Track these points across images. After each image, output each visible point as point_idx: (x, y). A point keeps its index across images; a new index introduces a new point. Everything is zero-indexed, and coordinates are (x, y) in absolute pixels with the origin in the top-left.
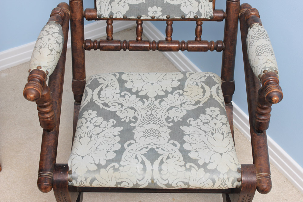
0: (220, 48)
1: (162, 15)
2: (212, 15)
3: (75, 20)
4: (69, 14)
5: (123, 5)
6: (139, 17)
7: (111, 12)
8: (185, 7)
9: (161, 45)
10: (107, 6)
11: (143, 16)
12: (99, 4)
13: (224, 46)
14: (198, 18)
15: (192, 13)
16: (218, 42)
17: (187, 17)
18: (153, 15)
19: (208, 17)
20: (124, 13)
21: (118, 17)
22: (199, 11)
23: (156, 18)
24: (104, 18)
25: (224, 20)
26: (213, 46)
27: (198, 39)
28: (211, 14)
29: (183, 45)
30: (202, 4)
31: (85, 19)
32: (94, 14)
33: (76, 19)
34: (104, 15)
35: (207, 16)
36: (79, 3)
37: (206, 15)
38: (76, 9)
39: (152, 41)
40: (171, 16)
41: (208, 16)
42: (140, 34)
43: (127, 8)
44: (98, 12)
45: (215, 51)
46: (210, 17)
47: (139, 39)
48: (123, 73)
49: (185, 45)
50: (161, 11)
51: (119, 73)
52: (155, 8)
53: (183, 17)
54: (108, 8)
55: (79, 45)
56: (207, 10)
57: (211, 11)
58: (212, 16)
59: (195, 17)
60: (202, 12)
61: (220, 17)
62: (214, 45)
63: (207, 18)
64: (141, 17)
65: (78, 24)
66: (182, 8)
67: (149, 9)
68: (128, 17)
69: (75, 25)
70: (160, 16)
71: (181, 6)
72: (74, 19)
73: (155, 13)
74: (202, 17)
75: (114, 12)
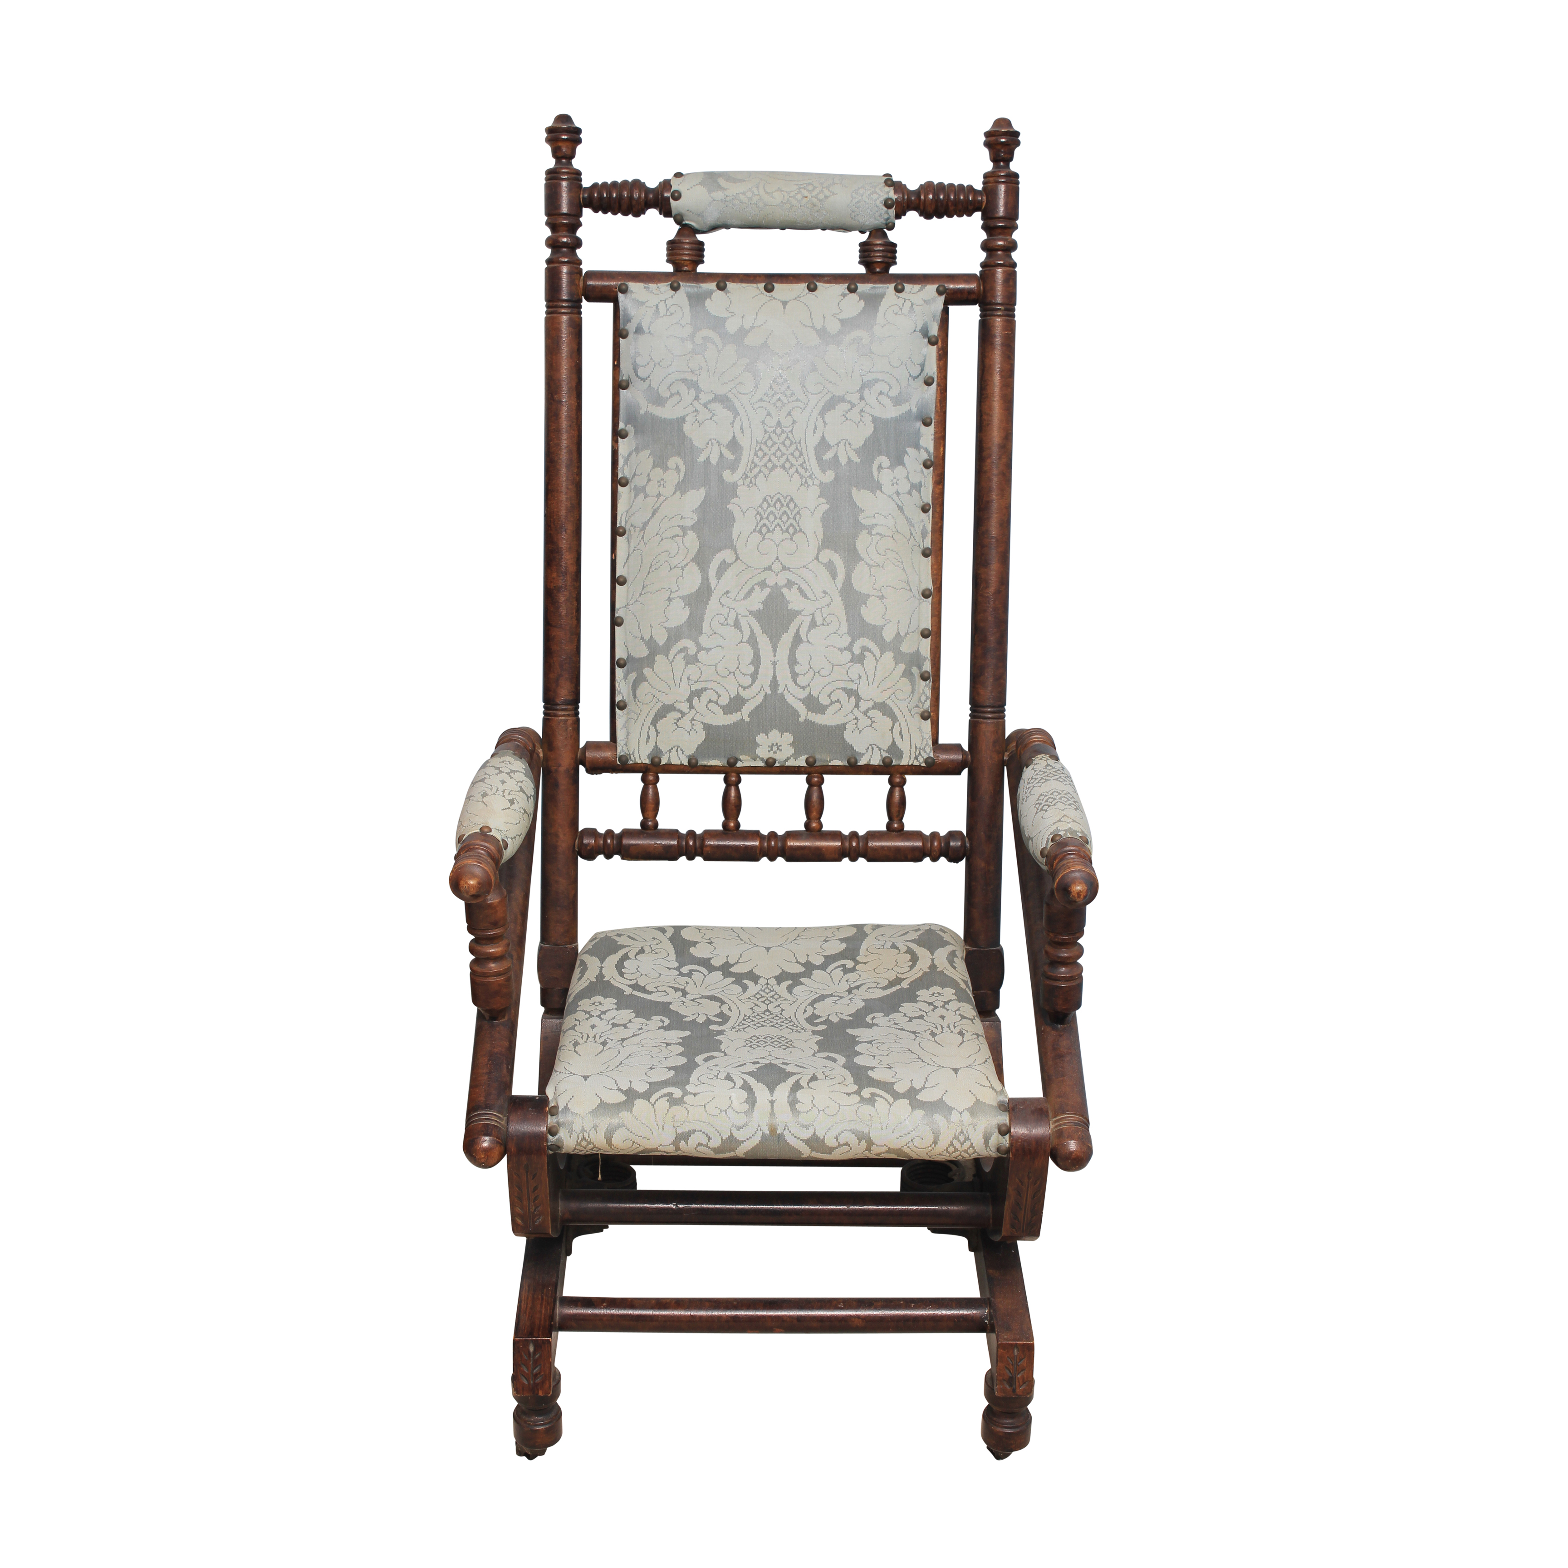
0: (955, 849)
1: (796, 756)
2: (932, 755)
3: (556, 771)
4: (541, 755)
5: (688, 726)
6: (732, 761)
7: (656, 746)
8: (857, 731)
9: (791, 843)
10: (645, 729)
11: (741, 757)
12: (625, 726)
13: (968, 845)
14: (894, 763)
15: (876, 749)
16: (952, 835)
17: (862, 762)
18: (771, 755)
19: (921, 762)
20: (691, 751)
21: (675, 761)
22: (894, 743)
23: (777, 764)
24: (636, 764)
25: (965, 772)
26: (936, 844)
27: (896, 825)
28: (929, 752)
29: (854, 844)
30: (903, 724)
31: (582, 769)
32: (608, 754)
33: (560, 765)
34: (637, 755)
35: (916, 758)
36: (570, 722)
37: (913, 756)
38: (561, 739)
39: (766, 833)
40: (818, 756)
41: (921, 759)
42: (735, 812)
43: (700, 737)
44: (619, 749)
45: (943, 860)
46: (926, 761)
47: (732, 825)
49: (858, 844)
50: (793, 744)
52: (775, 735)
53: (853, 760)
54: (649, 737)
55: (564, 842)
56: (917, 741)
57: (927, 744)
58: (929, 757)
59: (884, 760)
60: (903, 745)
61: (952, 761)
62: (940, 843)
63: (916, 763)
64: (737, 760)
65: (563, 781)
66: (849, 737)
67: (760, 738)
68: (703, 762)
69: (556, 785)
70: (788, 759)
71: (845, 729)
72: (553, 768)
73: (775, 748)
74: (904, 762)
75: (664, 748)
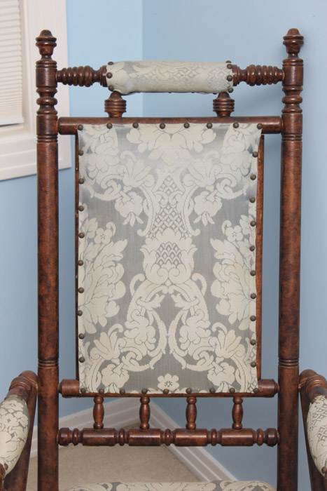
0: (272, 439)
1: (180, 388)
2: (257, 387)
3: (45, 398)
4: (37, 388)
5: (119, 372)
6: (144, 391)
7: (101, 383)
8: (215, 375)
9: (178, 436)
10: (95, 374)
11: (150, 389)
12: (84, 372)
13: (278, 436)
14: (236, 391)
15: (225, 384)
16: (269, 431)
17: (218, 391)
18: (166, 387)
19: (251, 391)
20: (121, 385)
21: (112, 391)
22: (236, 381)
23: (170, 393)
24: (90, 393)
25: (276, 395)
26: (260, 436)
27: (237, 426)
28: (256, 385)
29: (214, 436)
30: (241, 370)
31: (60, 395)
32: (75, 387)
33: (47, 394)
34: (90, 388)
35: (249, 389)
36: (53, 370)
37: (247, 387)
38: (48, 380)
39: (164, 430)
40: (193, 388)
41: (251, 389)
42: (146, 419)
43: (126, 378)
44: (81, 385)
45: (264, 445)
46: (254, 390)
47: (145, 426)
48: (119, 483)
49: (216, 436)
50: (178, 382)
51: (112, 484)
52: (168, 377)
53: (212, 390)
54: (97, 378)
55: (50, 436)
56: (249, 379)
57: (254, 381)
58: (256, 388)
59: (230, 390)
60: (241, 382)
61: (269, 390)
62: (262, 436)
63: (248, 392)
64: (147, 390)
65: (50, 403)
66: (210, 377)
67: (160, 379)
68: (127, 392)
69: (45, 405)
70: (176, 390)
71: (208, 373)
72: (44, 396)
73: (168, 384)
74: (242, 391)
75: (106, 384)
